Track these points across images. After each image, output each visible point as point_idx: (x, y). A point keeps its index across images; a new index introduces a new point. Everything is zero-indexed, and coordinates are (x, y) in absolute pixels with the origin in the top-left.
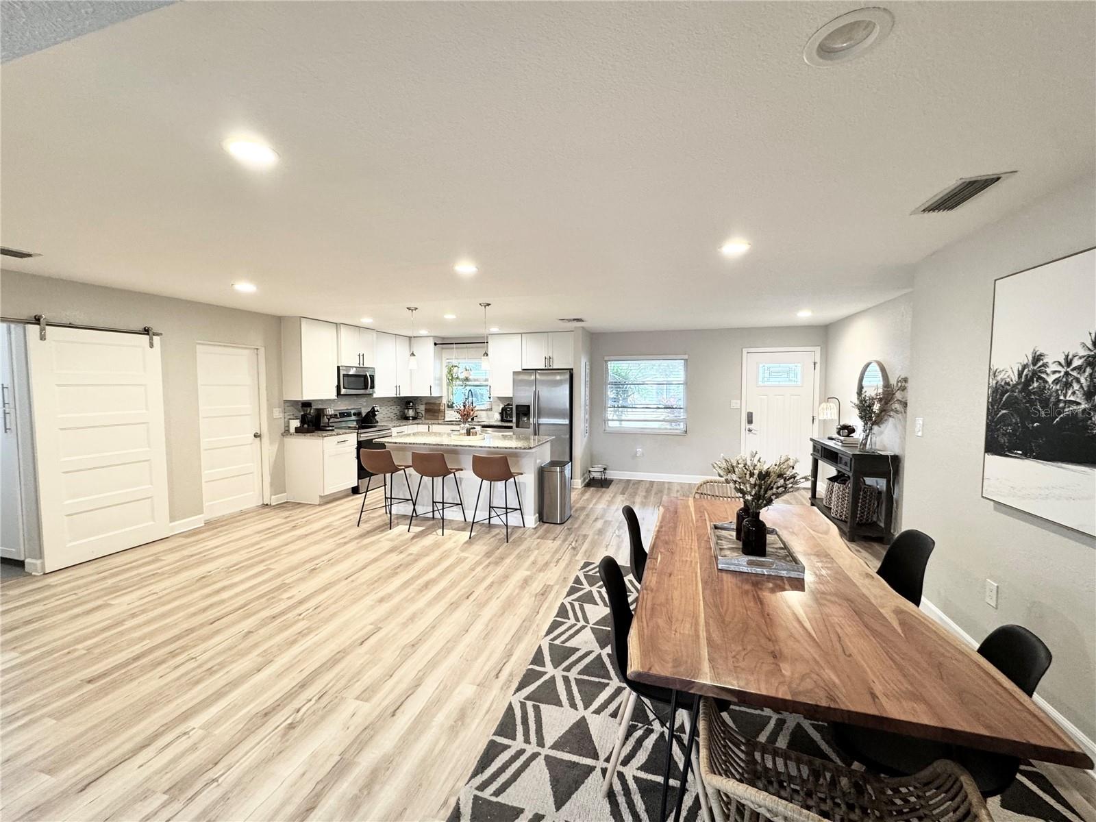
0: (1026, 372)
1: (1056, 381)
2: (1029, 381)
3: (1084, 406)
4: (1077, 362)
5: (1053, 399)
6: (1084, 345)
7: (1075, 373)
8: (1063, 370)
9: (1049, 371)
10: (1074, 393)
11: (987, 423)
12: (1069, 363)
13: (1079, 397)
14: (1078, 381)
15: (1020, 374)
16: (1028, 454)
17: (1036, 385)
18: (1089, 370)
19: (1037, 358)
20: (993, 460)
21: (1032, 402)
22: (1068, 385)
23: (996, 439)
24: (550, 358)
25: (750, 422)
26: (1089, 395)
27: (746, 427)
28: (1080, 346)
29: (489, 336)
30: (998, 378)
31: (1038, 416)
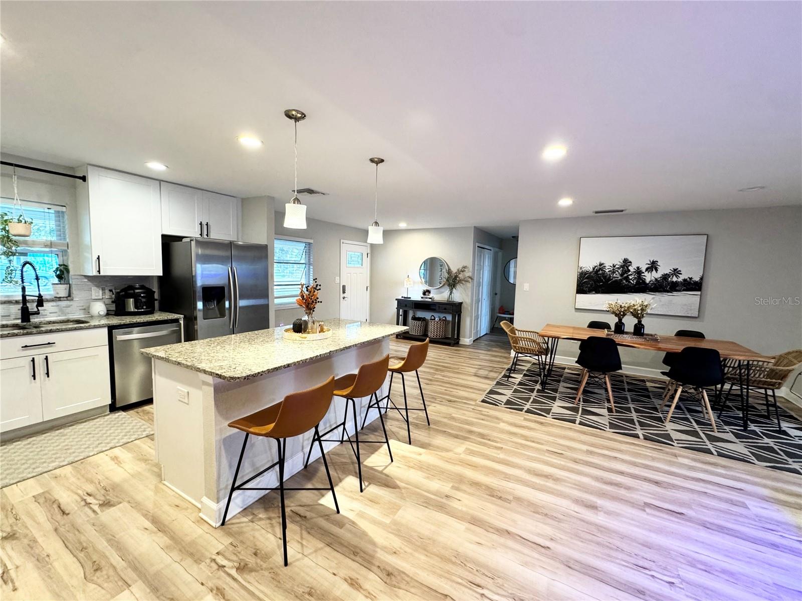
0: (596, 268)
1: (609, 271)
2: (597, 271)
3: (620, 278)
4: (617, 266)
5: (608, 276)
6: (620, 262)
7: (617, 269)
8: (612, 269)
9: (606, 268)
10: (616, 275)
11: (577, 284)
12: (614, 267)
13: (618, 276)
14: (618, 271)
15: (594, 269)
16: (597, 292)
17: (601, 272)
18: (621, 269)
19: (601, 264)
20: (578, 295)
21: (599, 277)
22: (614, 272)
23: (581, 289)
24: (207, 225)
25: (344, 292)
26: (622, 275)
27: (342, 295)
28: (618, 262)
29: (90, 168)
30: (583, 270)
31: (602, 281)
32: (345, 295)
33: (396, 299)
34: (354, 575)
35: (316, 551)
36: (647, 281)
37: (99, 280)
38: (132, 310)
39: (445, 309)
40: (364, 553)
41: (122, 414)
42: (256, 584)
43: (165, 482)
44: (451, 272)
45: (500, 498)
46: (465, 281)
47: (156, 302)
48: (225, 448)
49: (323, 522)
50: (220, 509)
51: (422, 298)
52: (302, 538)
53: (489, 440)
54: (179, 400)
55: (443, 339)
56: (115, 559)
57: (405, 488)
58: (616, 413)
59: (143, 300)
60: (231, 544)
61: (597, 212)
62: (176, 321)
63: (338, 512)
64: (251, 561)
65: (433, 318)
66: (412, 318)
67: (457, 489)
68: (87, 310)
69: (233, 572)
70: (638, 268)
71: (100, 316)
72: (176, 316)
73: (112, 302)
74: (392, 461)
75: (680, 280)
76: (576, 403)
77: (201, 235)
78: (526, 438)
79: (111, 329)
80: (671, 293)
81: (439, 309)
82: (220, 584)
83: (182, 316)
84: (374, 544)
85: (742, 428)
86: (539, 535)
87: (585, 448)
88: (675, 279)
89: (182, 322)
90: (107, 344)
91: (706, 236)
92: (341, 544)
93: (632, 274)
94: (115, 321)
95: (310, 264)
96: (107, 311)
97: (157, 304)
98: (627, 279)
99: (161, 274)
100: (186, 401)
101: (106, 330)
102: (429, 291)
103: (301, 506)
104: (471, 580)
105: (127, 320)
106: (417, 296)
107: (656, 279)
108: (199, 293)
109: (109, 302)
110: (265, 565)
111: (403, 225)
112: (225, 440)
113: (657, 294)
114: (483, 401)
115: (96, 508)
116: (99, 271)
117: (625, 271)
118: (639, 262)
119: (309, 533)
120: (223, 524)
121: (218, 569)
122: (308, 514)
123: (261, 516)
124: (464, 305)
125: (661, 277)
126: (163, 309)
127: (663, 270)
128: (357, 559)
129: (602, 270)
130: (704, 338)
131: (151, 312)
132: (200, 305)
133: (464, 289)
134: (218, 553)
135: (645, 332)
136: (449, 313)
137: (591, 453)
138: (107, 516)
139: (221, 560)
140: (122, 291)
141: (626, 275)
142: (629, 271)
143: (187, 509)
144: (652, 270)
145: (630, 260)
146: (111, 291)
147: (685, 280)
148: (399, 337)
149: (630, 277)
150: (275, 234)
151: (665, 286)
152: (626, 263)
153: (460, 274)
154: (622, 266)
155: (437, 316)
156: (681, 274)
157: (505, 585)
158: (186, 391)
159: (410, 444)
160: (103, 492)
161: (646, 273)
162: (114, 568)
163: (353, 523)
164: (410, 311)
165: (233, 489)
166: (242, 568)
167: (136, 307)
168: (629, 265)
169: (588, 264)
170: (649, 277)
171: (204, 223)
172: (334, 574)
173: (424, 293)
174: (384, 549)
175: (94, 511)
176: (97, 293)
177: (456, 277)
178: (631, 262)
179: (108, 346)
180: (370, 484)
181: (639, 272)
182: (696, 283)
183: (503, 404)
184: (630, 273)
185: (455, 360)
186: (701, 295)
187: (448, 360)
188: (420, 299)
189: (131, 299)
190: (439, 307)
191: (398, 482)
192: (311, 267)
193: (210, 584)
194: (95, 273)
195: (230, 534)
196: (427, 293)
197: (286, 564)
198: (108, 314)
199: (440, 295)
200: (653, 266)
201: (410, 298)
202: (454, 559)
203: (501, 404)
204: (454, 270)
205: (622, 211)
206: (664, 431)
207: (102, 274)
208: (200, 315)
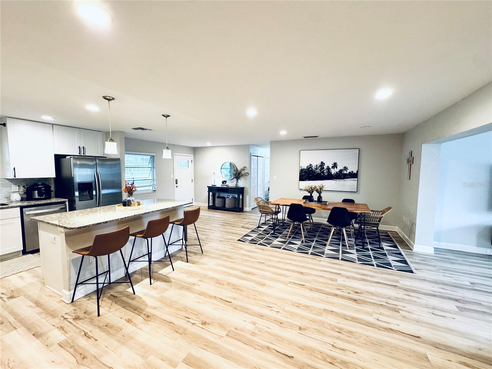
1: (315, 169)
2: (309, 168)
4: (318, 166)
5: (314, 171)
9: (313, 167)
11: (300, 176)
12: (317, 166)
13: (319, 171)
15: (307, 167)
16: (309, 180)
18: (320, 167)
19: (310, 165)
20: (300, 181)
21: (310, 172)
22: (317, 169)
23: (302, 178)
24: (83, 148)
25: (177, 183)
26: (320, 170)
27: (176, 185)
28: (319, 164)
29: (8, 119)
30: (302, 168)
31: (311, 174)
32: (177, 185)
33: (207, 187)
34: (130, 318)
35: (116, 310)
36: (333, 174)
37: (15, 181)
38: (37, 197)
39: (234, 191)
40: (140, 309)
41: (30, 255)
42: (81, 324)
43: (46, 286)
44: (238, 170)
45: (220, 284)
46: (245, 175)
47: (52, 192)
48: (73, 264)
49: (125, 299)
50: (70, 295)
51: (222, 185)
52: (111, 305)
53: (231, 259)
54: (51, 242)
55: (234, 208)
56: (12, 319)
57: (174, 282)
58: (305, 243)
59: (43, 191)
60: (74, 310)
61: (305, 137)
62: (64, 202)
63: (134, 293)
64: (82, 315)
65: (228, 196)
66: (217, 197)
67: (200, 281)
68: (8, 198)
69: (71, 321)
70: (328, 166)
71: (17, 201)
72: (63, 200)
73: (24, 193)
74: (174, 270)
75: (348, 172)
76: (287, 239)
77: (80, 153)
78: (250, 257)
79: (22, 208)
80: (344, 179)
81: (231, 191)
82: (63, 325)
83: (67, 200)
84: (147, 305)
85: (362, 247)
86: (230, 297)
87: (277, 259)
88: (345, 172)
89: (67, 203)
90: (20, 216)
91: (358, 149)
92: (130, 307)
93: (325, 170)
94: (26, 203)
95: (154, 168)
96: (21, 198)
97: (53, 194)
98: (323, 172)
99: (55, 176)
100: (54, 242)
101: (19, 209)
102: (225, 182)
103: (116, 292)
104: (186, 316)
105: (32, 203)
106: (219, 185)
107: (337, 172)
108: (76, 186)
109: (22, 193)
110: (88, 317)
111: (209, 144)
112: (73, 260)
113: (337, 180)
114: (239, 240)
115: (5, 299)
116: (15, 176)
117: (322, 168)
118: (328, 164)
119: (116, 303)
120: (72, 301)
121: (64, 320)
122: (119, 296)
123: (94, 297)
124: (245, 189)
125: (339, 171)
126: (57, 196)
127: (340, 167)
128: (136, 312)
129: (311, 168)
130: (355, 202)
131: (49, 198)
132: (77, 194)
133: (245, 180)
134: (66, 314)
135: (323, 200)
136: (236, 194)
137: (279, 262)
138: (10, 302)
139: (66, 316)
140: (30, 187)
141: (322, 170)
142: (324, 168)
143: (55, 297)
144: (335, 168)
145: (324, 162)
146: (24, 187)
147: (350, 173)
148: (210, 208)
149: (325, 172)
150: (125, 151)
151: (341, 176)
152: (322, 164)
153: (242, 171)
154: (320, 166)
155: (231, 196)
156: (348, 169)
157: (201, 317)
158: (54, 237)
159: (187, 262)
160: (11, 292)
161: (332, 169)
162: (10, 323)
163: (140, 298)
164: (217, 193)
165: (77, 284)
166: (77, 318)
167: (39, 196)
168: (324, 165)
169: (305, 166)
170: (333, 171)
171: (82, 147)
172: (121, 318)
173: (223, 183)
174: (151, 307)
175: (4, 301)
176: (15, 188)
177: (240, 173)
178: (324, 164)
179: (20, 218)
180: (157, 281)
181: (328, 169)
182: (355, 174)
183: (248, 241)
184: (324, 169)
185: (236, 219)
186: (357, 180)
187: (232, 220)
188: (221, 186)
189: (36, 191)
190: (231, 190)
191: (172, 280)
192: (155, 169)
193: (58, 326)
194: (13, 177)
195: (75, 306)
196: (224, 183)
197: (99, 315)
198: (22, 200)
199: (231, 184)
200: (335, 166)
201: (216, 186)
202: (182, 309)
203: (247, 241)
204: (239, 169)
205: (317, 137)
206: (323, 250)
207: (17, 177)
208: (77, 199)
